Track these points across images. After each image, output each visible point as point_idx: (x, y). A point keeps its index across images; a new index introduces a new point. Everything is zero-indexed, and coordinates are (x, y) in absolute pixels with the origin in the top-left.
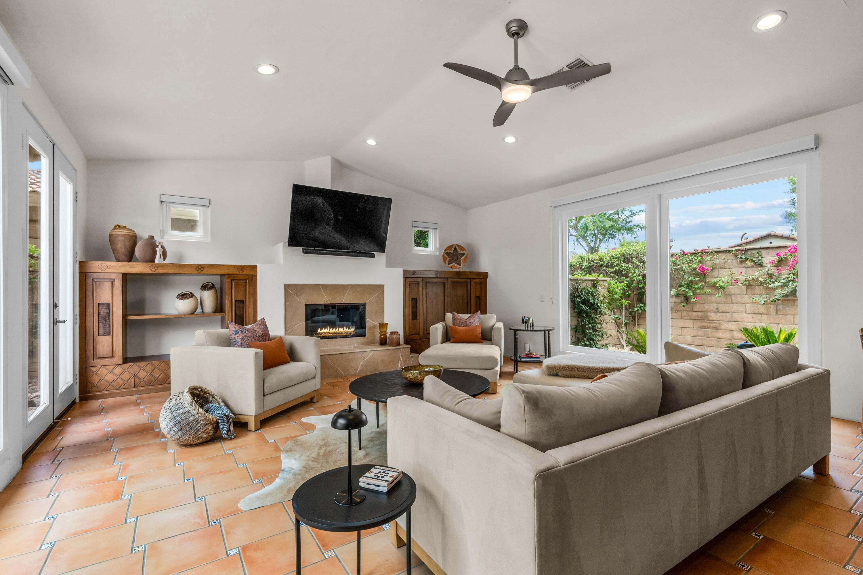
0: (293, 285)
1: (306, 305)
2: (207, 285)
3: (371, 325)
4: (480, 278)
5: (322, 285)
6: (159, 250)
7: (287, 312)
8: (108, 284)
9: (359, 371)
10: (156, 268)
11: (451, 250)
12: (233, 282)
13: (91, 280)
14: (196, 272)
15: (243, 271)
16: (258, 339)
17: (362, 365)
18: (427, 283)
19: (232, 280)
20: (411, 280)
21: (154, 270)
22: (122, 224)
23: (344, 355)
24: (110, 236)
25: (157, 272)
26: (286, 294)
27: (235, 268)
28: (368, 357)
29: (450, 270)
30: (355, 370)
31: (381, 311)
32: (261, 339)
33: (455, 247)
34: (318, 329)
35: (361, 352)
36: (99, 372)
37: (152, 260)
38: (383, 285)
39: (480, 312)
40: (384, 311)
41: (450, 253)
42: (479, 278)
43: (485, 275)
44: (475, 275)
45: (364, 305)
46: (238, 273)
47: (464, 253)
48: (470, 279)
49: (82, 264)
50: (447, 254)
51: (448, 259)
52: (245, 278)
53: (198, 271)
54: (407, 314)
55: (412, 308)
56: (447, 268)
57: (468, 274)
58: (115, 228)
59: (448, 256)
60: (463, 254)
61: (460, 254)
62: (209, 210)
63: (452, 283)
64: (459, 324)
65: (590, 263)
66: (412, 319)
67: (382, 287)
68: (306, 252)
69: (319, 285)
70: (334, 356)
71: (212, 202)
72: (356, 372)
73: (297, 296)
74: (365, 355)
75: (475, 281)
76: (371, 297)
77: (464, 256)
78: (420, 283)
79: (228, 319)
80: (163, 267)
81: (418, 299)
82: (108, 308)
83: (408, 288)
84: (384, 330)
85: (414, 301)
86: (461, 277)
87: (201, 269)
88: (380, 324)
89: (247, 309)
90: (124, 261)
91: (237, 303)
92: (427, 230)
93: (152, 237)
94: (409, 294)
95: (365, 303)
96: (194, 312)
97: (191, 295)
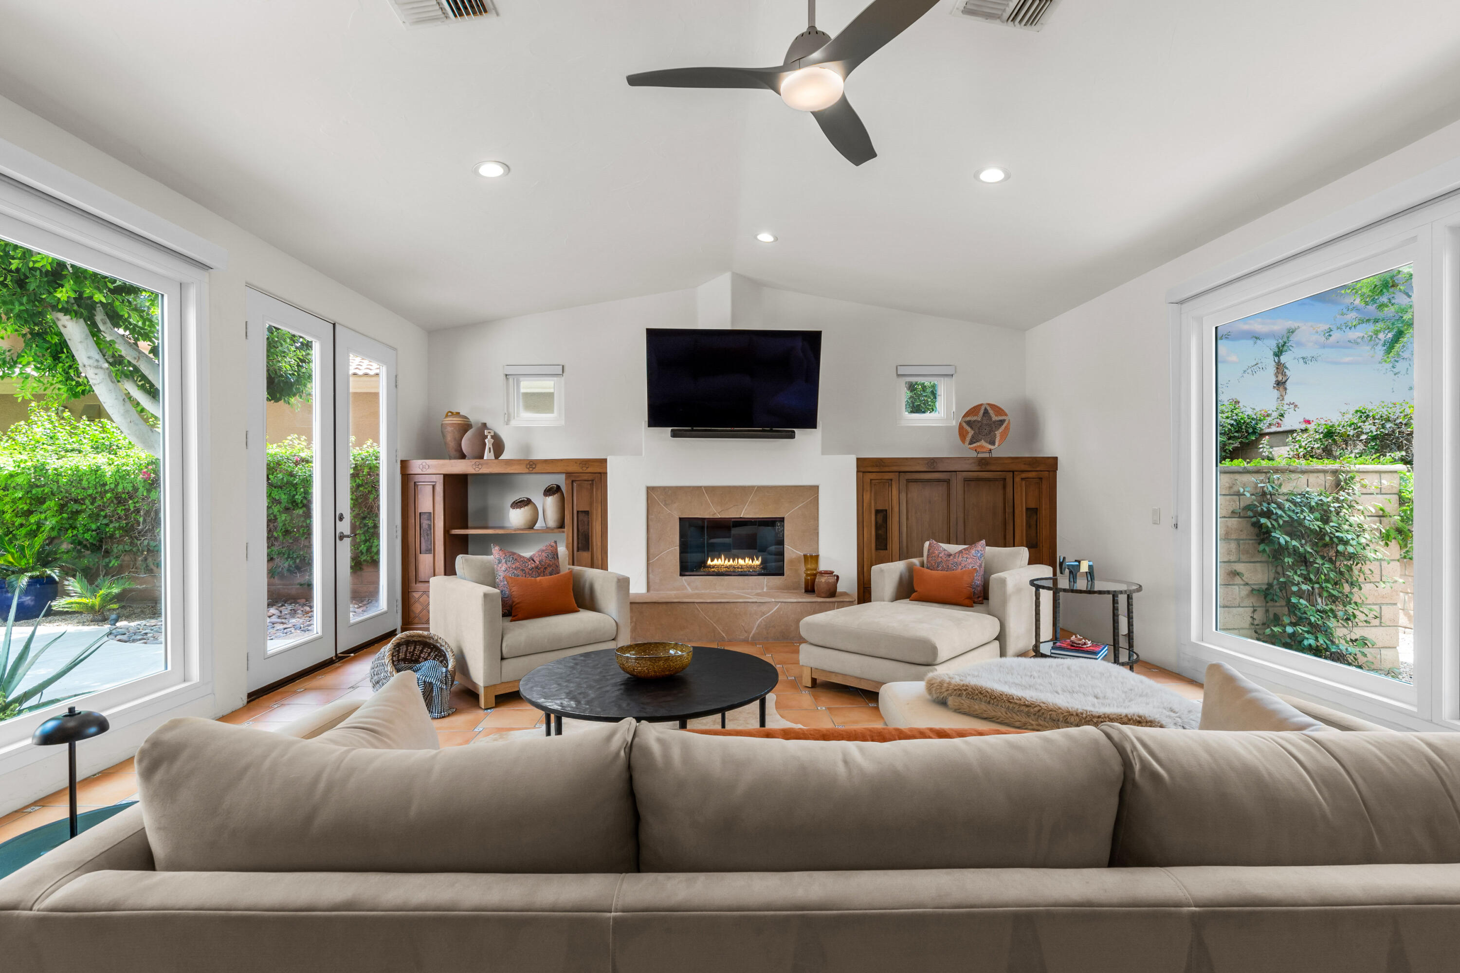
0: (659, 487)
1: (681, 519)
2: (552, 488)
3: (794, 556)
4: (1038, 469)
5: (705, 487)
6: (489, 442)
7: (651, 531)
8: (429, 489)
9: (754, 635)
10: (480, 467)
11: (976, 415)
12: (575, 484)
13: (413, 484)
14: (526, 471)
15: (587, 468)
16: (530, 572)
17: (759, 626)
18: (908, 481)
19: (573, 481)
20: (873, 476)
21: (477, 469)
22: (455, 411)
23: (726, 606)
24: (442, 424)
25: (481, 471)
26: (649, 502)
27: (576, 463)
28: (771, 613)
29: (974, 454)
30: (746, 632)
31: (814, 533)
32: (534, 573)
33: (986, 409)
34: (708, 560)
35: (756, 602)
36: (421, 600)
37: (481, 457)
38: (818, 487)
39: (983, 542)
40: (818, 533)
41: (974, 421)
42: (1033, 470)
43: (1052, 464)
44: (1025, 464)
45: (782, 520)
46: (581, 471)
47: (1004, 420)
48: (1013, 472)
49: (404, 464)
50: (969, 423)
51: (970, 433)
52: (590, 478)
53: (528, 469)
54: (865, 539)
55: (877, 528)
56: (967, 452)
57: (1006, 462)
58: (447, 416)
59: (971, 427)
60: (1002, 422)
61: (995, 422)
62: (563, 379)
63: (966, 480)
64: (934, 564)
65: (1383, 426)
66: (877, 549)
67: (815, 489)
68: (674, 435)
69: (701, 487)
70: (710, 605)
71: (566, 369)
72: (749, 637)
73: (666, 505)
74: (764, 608)
75: (1024, 475)
76: (793, 508)
77: (1004, 426)
78: (893, 483)
79: (567, 538)
80: (488, 465)
81: (889, 512)
82: (429, 519)
83: (867, 491)
84: (813, 566)
85: (880, 516)
86: (988, 468)
87: (532, 466)
88: (805, 556)
89: (594, 524)
90: (450, 458)
91: (580, 515)
92: (934, 380)
93: (484, 425)
94: (871, 503)
95: (783, 518)
96: (531, 525)
97: (527, 502)
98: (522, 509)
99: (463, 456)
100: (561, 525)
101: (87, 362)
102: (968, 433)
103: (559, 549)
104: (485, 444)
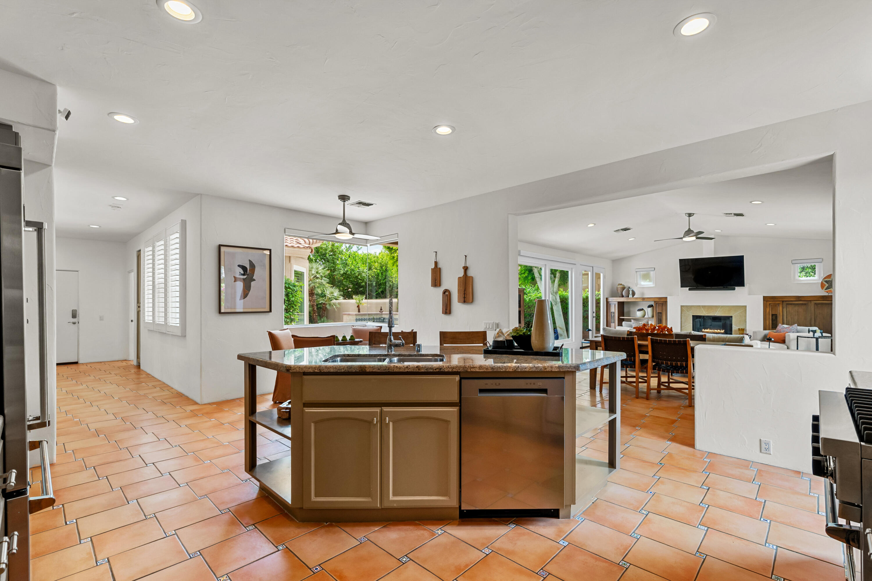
0: (685, 306)
1: (693, 316)
2: (650, 306)
3: (736, 328)
5: (702, 306)
6: (631, 292)
7: (682, 319)
8: (614, 306)
12: (657, 305)
13: (609, 304)
14: (642, 301)
15: (661, 300)
18: (787, 304)
19: (656, 304)
20: (770, 302)
21: (627, 300)
22: (621, 283)
24: (617, 288)
26: (682, 310)
27: (658, 298)
29: (825, 294)
31: (744, 321)
37: (628, 297)
40: (746, 322)
41: (829, 281)
45: (732, 317)
46: (659, 301)
49: (607, 299)
50: (826, 281)
51: (827, 285)
52: (662, 303)
54: (767, 324)
55: (773, 321)
56: (823, 293)
58: (618, 285)
59: (827, 283)
62: (654, 272)
63: (816, 304)
64: (776, 331)
67: (745, 307)
68: (690, 290)
69: (700, 306)
71: (655, 269)
73: (688, 311)
76: (736, 313)
78: (780, 305)
79: (654, 321)
80: (631, 299)
81: (778, 315)
82: (614, 314)
83: (768, 308)
84: (743, 332)
85: (774, 317)
86: (827, 299)
87: (644, 299)
88: (739, 329)
89: (663, 316)
90: (619, 297)
91: (659, 313)
92: (816, 264)
93: (629, 287)
94: (770, 313)
95: (732, 316)
96: (644, 316)
97: (642, 309)
98: (641, 312)
99: (623, 296)
100: (653, 317)
101: (537, 277)
102: (825, 285)
103: (649, 322)
104: (629, 293)
